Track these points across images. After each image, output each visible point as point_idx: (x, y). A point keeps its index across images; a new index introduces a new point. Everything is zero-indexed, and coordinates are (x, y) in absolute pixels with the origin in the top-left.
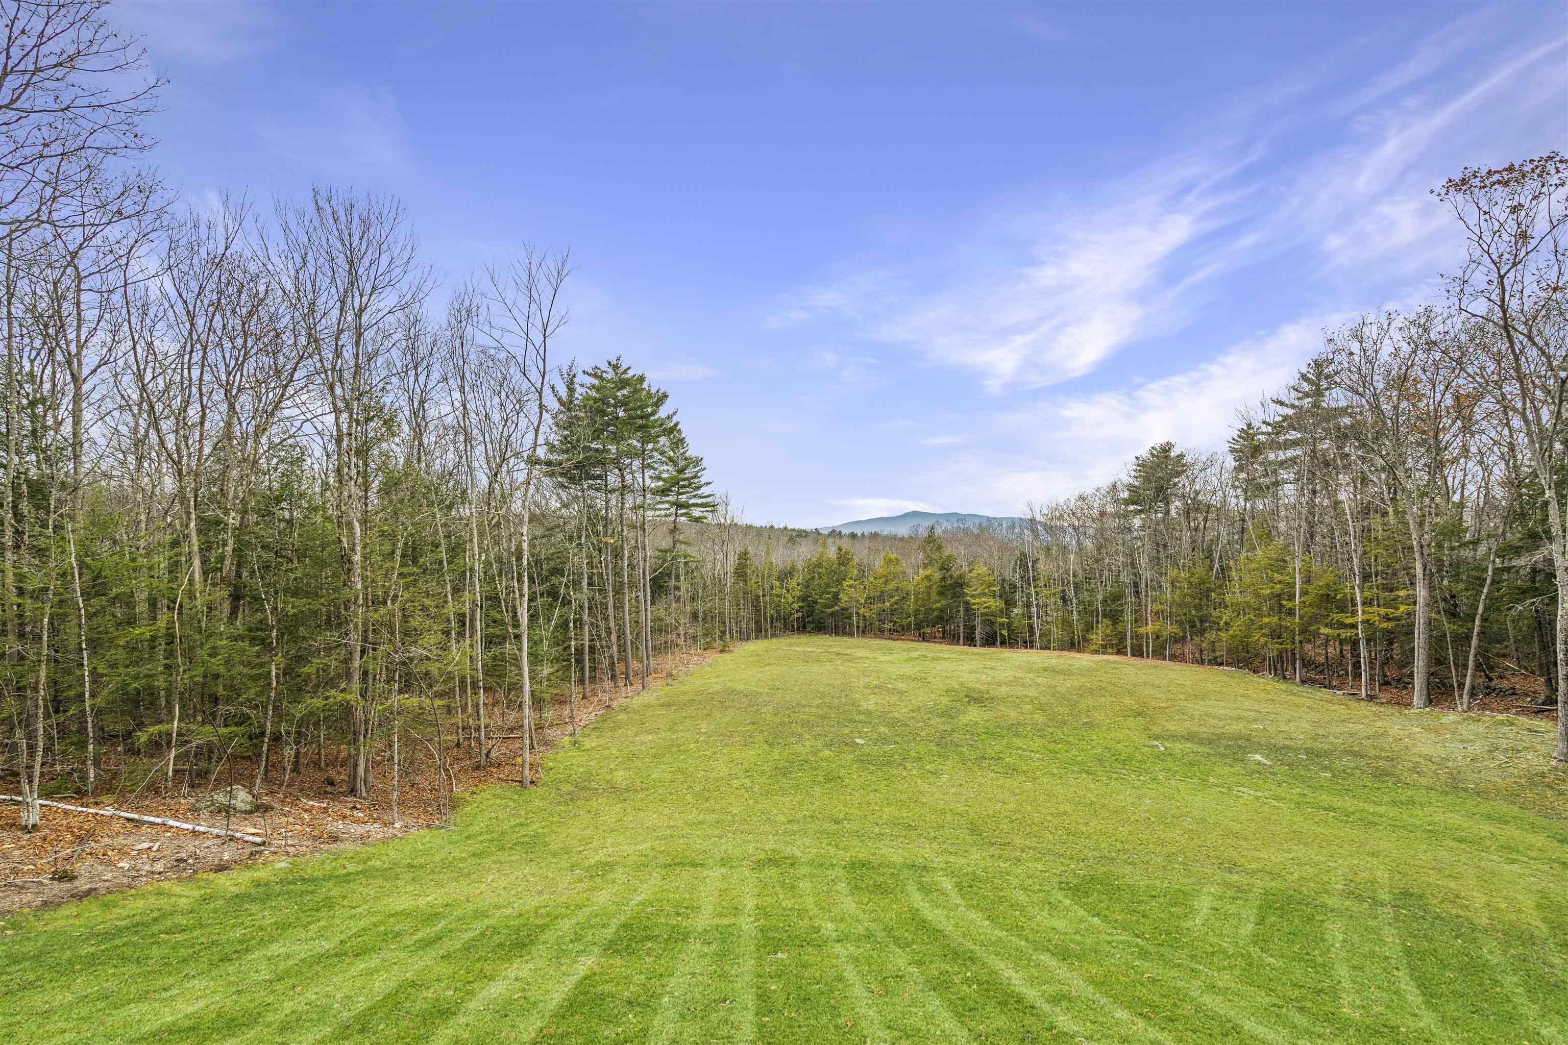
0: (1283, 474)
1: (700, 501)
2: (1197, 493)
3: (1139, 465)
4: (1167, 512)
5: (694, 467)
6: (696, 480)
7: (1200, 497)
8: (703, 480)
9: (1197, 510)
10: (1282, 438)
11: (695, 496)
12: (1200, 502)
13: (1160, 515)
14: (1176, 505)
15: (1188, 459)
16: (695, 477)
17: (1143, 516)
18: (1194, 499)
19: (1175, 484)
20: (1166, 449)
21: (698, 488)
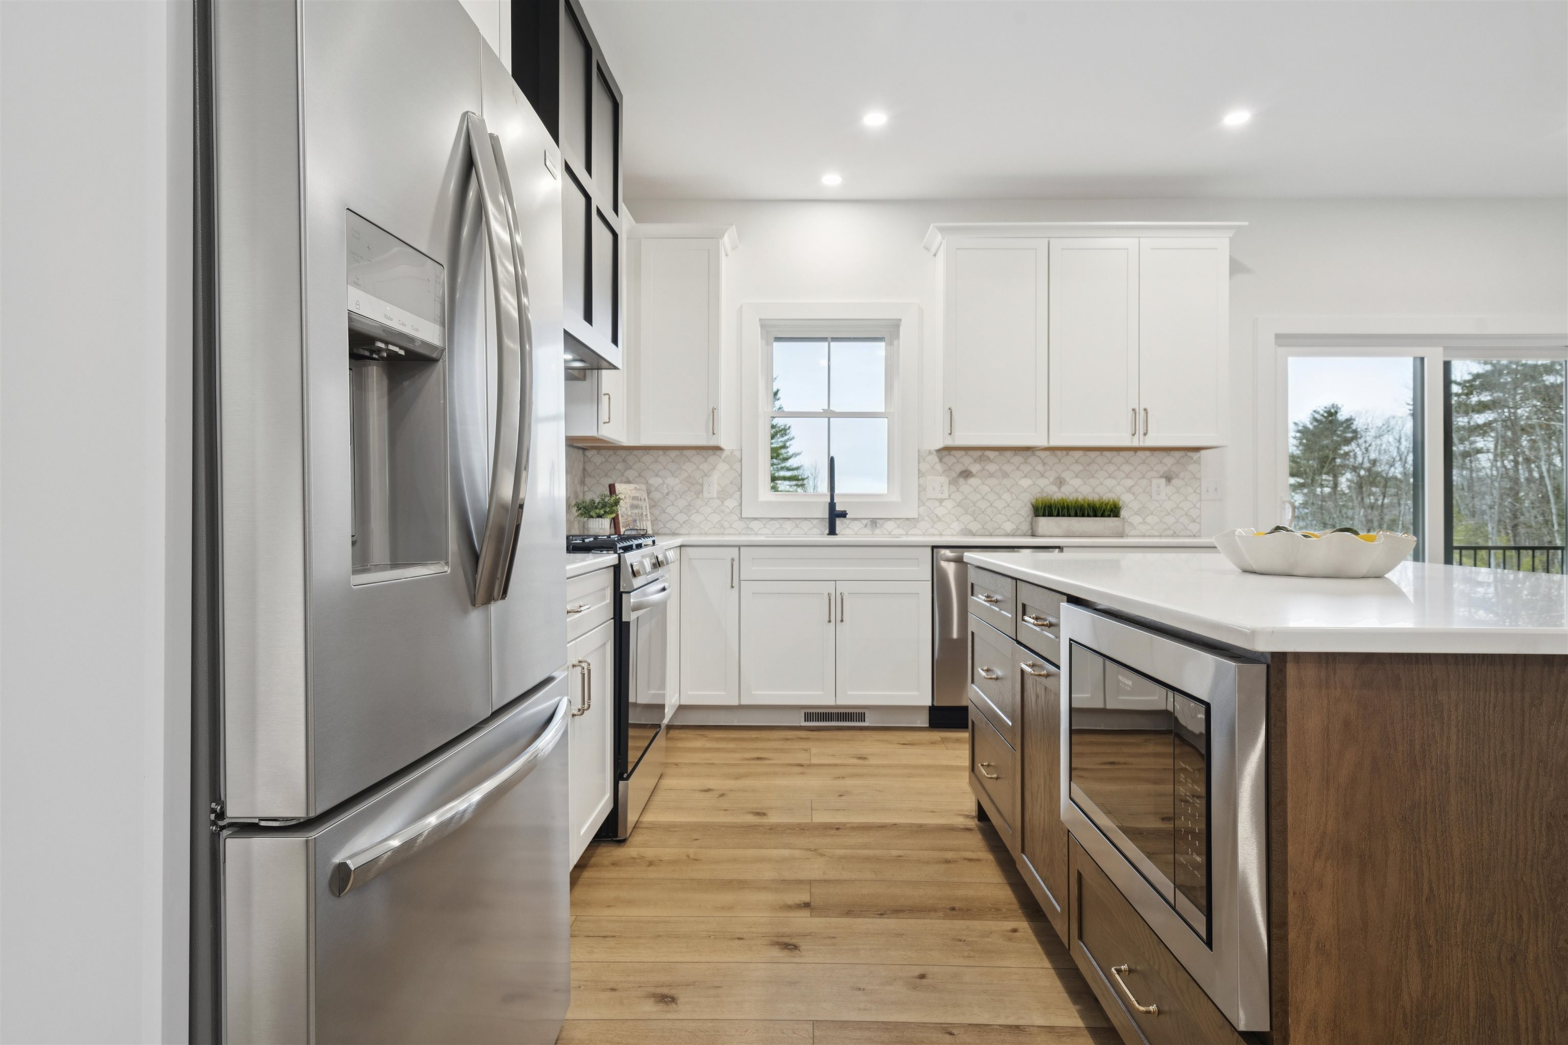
0: (1480, 443)
1: (788, 474)
2: (1374, 462)
3: (1299, 431)
4: (1335, 485)
5: (782, 436)
6: (783, 451)
7: (1378, 469)
8: (791, 451)
9: (1373, 483)
10: (1474, 399)
11: (782, 468)
12: (1378, 474)
13: (1327, 490)
14: (1345, 480)
15: (1358, 424)
16: (784, 447)
17: (1305, 491)
18: (1369, 470)
19: (1347, 454)
20: (1331, 414)
21: (786, 459)
